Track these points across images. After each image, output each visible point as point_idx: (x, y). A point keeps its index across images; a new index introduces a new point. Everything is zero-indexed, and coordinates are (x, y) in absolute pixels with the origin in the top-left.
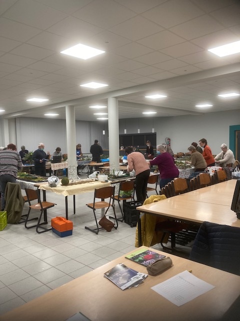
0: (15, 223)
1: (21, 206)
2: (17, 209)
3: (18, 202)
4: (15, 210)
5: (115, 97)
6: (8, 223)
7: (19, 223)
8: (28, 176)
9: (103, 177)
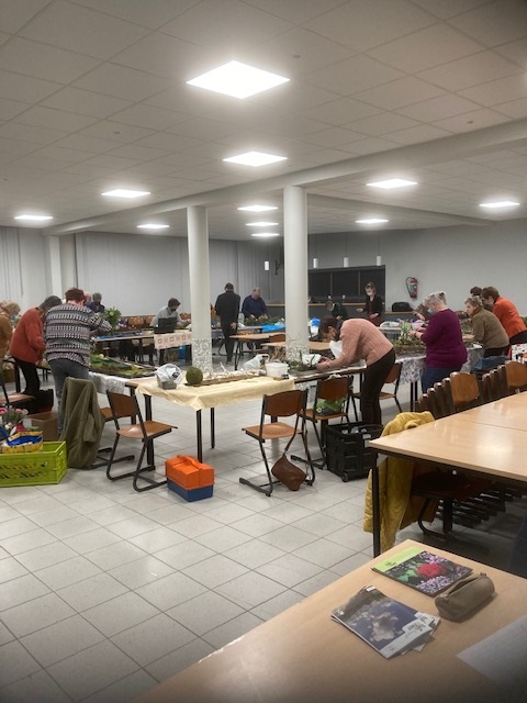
0: (85, 468)
1: (97, 430)
2: (89, 436)
3: (92, 421)
4: (85, 440)
5: (301, 186)
6: (70, 466)
7: (94, 468)
8: (110, 364)
9: (276, 368)
